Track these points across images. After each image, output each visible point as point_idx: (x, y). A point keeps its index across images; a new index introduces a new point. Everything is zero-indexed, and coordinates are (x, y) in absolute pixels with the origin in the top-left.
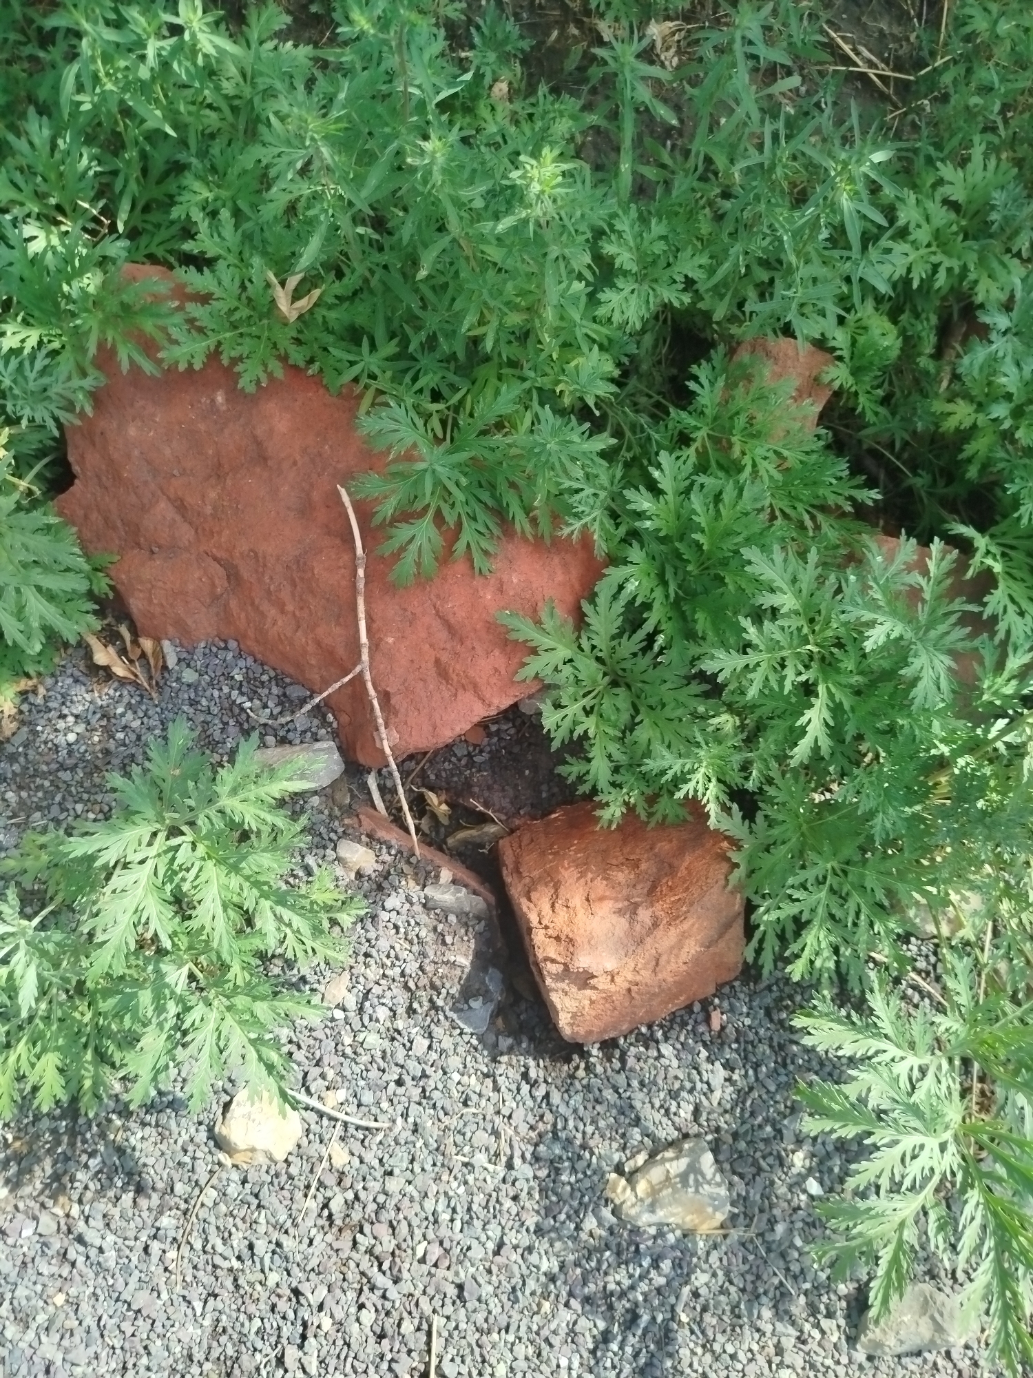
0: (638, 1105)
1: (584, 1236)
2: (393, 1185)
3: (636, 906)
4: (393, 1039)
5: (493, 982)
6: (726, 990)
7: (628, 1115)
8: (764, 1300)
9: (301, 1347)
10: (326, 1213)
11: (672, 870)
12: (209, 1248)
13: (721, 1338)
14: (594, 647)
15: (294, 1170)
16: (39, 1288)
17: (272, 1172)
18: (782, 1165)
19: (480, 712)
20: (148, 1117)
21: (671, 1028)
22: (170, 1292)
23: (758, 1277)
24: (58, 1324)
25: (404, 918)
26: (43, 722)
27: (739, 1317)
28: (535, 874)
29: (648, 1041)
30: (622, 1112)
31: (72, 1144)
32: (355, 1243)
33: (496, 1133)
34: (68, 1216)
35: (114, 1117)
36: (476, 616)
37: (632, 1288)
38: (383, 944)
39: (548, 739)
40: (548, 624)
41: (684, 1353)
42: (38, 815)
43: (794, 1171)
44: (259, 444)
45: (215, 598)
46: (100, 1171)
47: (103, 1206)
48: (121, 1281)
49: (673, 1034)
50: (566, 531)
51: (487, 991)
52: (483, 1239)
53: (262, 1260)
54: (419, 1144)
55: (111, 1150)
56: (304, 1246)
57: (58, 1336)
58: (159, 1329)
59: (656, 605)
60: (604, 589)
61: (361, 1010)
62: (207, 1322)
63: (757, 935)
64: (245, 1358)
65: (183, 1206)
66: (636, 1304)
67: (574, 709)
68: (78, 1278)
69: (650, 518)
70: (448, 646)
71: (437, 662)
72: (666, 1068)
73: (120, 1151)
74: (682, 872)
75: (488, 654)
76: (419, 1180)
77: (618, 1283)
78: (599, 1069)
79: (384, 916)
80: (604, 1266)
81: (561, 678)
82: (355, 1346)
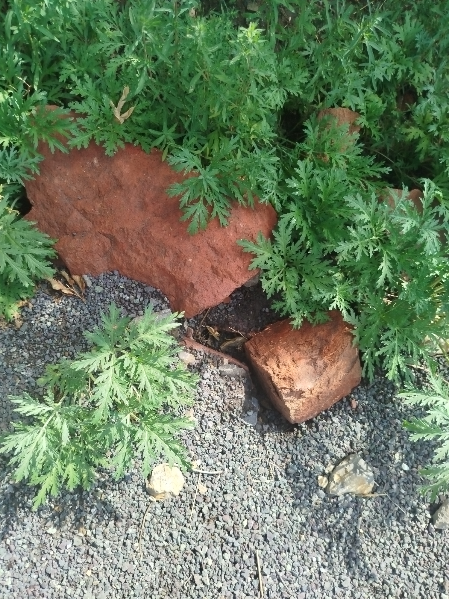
0: (326, 445)
1: (313, 504)
2: (228, 497)
3: (315, 360)
4: (217, 435)
5: (255, 403)
6: (356, 390)
7: (323, 449)
8: (393, 517)
9: (201, 574)
10: (201, 514)
11: (327, 342)
12: (152, 539)
13: (378, 537)
14: (279, 251)
15: (184, 498)
16: (79, 570)
17: (174, 501)
18: (391, 460)
19: (234, 286)
20: (114, 487)
21: (335, 410)
22: (138, 560)
23: (389, 508)
24: (91, 584)
25: (212, 381)
26: (34, 319)
27: (384, 527)
28: (266, 354)
29: (327, 417)
30: (320, 449)
31: (82, 504)
32: (216, 525)
33: (268, 467)
34: (86, 536)
35: (99, 489)
36: (227, 244)
37: (338, 522)
38: (206, 394)
39: (266, 294)
40: (260, 243)
41: (364, 546)
42: (39, 361)
43: (396, 462)
44: (117, 180)
45: (105, 252)
46: (97, 514)
47: (101, 529)
48: (115, 560)
49: (337, 412)
50: (263, 200)
51: (253, 407)
52: (271, 513)
53: (177, 540)
54: (236, 478)
55: (100, 504)
56: (194, 530)
57: (91, 589)
58: (136, 577)
59: (304, 229)
60: (282, 224)
61: (201, 424)
62: (157, 571)
63: (365, 365)
64: (177, 583)
65: (137, 523)
66: (340, 529)
67: (275, 279)
68: (96, 562)
69: (297, 190)
70: (216, 259)
71: (212, 267)
72: (336, 428)
73: (104, 504)
74: (332, 343)
75: (234, 260)
76: (239, 493)
77: (331, 522)
78: (308, 432)
79: (204, 382)
80: (324, 516)
81: (267, 267)
82: (224, 569)
